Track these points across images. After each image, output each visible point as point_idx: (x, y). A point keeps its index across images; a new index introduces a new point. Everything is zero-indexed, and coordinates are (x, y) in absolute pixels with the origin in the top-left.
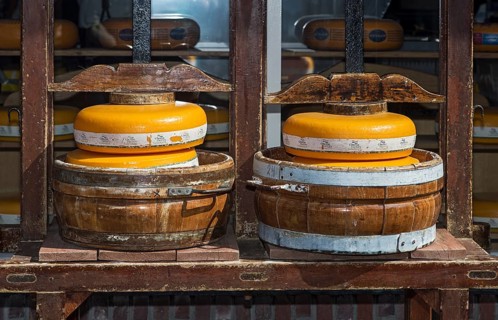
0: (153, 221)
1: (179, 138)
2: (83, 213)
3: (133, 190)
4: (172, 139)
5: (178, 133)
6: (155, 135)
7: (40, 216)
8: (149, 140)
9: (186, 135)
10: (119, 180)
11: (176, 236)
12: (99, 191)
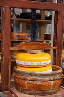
0: (49, 87)
1: (45, 63)
2: (28, 85)
3: (44, 78)
4: (43, 63)
5: (45, 62)
6: (39, 62)
7: (8, 84)
8: (37, 64)
9: (47, 62)
10: (40, 75)
11: (53, 90)
12: (34, 79)
